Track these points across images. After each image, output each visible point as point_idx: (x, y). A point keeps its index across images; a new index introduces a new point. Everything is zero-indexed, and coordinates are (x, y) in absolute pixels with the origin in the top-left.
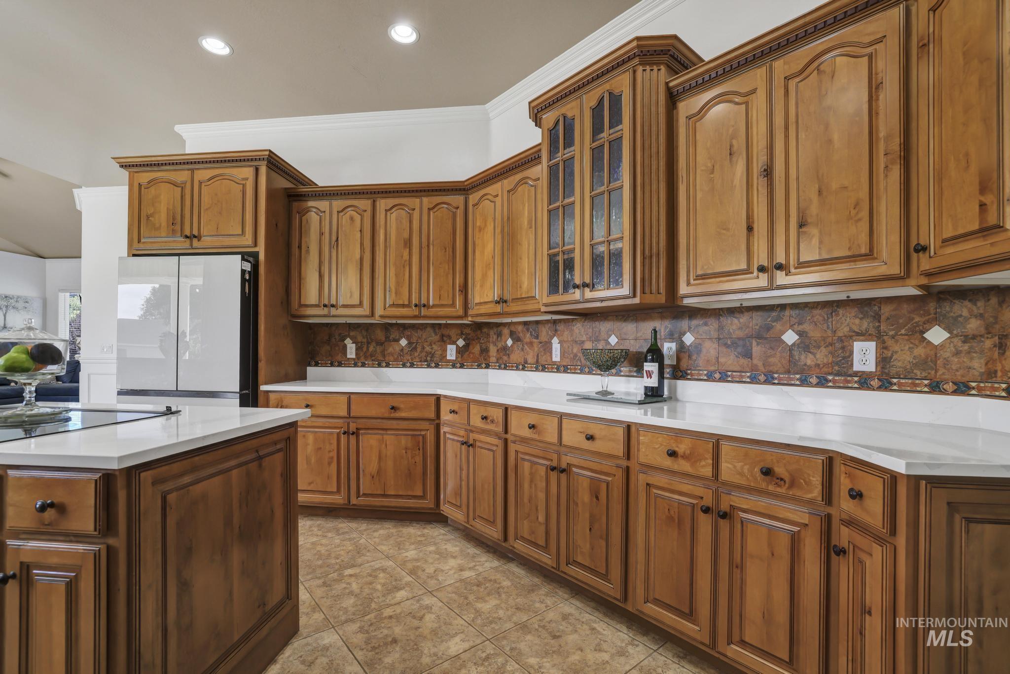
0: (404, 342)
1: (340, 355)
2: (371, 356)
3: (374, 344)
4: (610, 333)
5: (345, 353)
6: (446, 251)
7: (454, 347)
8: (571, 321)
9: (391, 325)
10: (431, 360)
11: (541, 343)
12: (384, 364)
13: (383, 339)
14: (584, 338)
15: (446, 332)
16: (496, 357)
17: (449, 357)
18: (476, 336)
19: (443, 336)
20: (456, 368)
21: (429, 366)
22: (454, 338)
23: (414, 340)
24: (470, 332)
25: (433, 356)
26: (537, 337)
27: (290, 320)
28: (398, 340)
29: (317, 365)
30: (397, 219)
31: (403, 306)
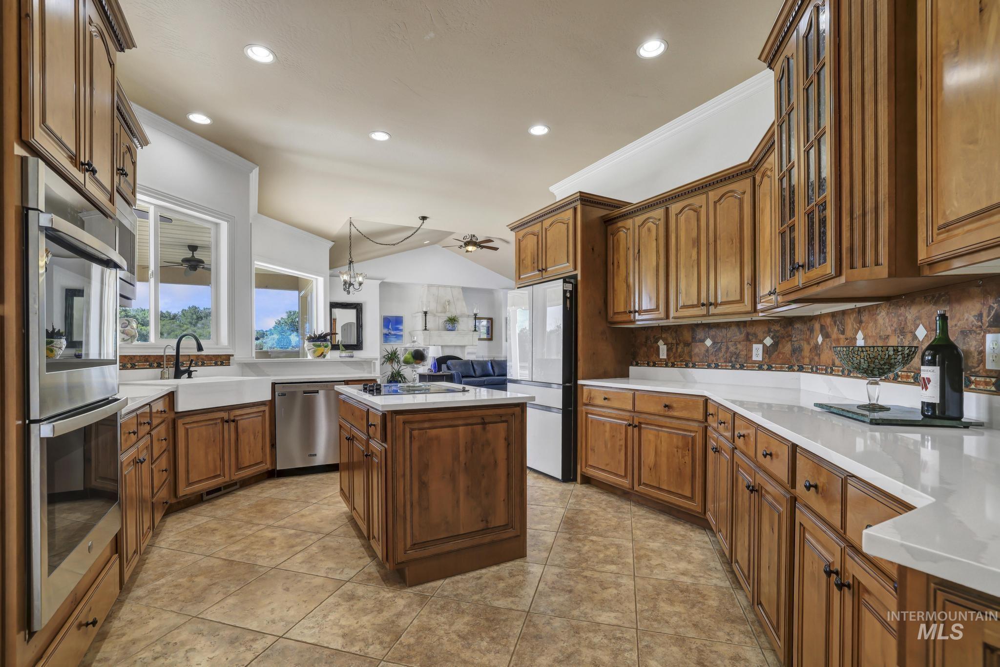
0: (709, 343)
1: (654, 355)
2: (680, 356)
3: (682, 345)
4: (918, 322)
5: (658, 355)
6: (732, 243)
7: (760, 346)
8: (875, 308)
9: (697, 325)
10: (736, 361)
11: (847, 339)
12: (691, 365)
13: (690, 339)
14: (889, 331)
15: (751, 330)
16: (809, 358)
17: (754, 358)
18: (787, 333)
19: (748, 334)
20: (763, 370)
21: (733, 367)
22: (760, 335)
23: (719, 340)
24: (779, 328)
25: (738, 355)
26: (843, 333)
27: (609, 327)
28: (703, 341)
29: (637, 365)
30: (685, 221)
31: (693, 306)
